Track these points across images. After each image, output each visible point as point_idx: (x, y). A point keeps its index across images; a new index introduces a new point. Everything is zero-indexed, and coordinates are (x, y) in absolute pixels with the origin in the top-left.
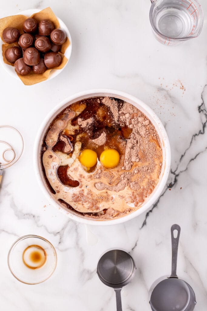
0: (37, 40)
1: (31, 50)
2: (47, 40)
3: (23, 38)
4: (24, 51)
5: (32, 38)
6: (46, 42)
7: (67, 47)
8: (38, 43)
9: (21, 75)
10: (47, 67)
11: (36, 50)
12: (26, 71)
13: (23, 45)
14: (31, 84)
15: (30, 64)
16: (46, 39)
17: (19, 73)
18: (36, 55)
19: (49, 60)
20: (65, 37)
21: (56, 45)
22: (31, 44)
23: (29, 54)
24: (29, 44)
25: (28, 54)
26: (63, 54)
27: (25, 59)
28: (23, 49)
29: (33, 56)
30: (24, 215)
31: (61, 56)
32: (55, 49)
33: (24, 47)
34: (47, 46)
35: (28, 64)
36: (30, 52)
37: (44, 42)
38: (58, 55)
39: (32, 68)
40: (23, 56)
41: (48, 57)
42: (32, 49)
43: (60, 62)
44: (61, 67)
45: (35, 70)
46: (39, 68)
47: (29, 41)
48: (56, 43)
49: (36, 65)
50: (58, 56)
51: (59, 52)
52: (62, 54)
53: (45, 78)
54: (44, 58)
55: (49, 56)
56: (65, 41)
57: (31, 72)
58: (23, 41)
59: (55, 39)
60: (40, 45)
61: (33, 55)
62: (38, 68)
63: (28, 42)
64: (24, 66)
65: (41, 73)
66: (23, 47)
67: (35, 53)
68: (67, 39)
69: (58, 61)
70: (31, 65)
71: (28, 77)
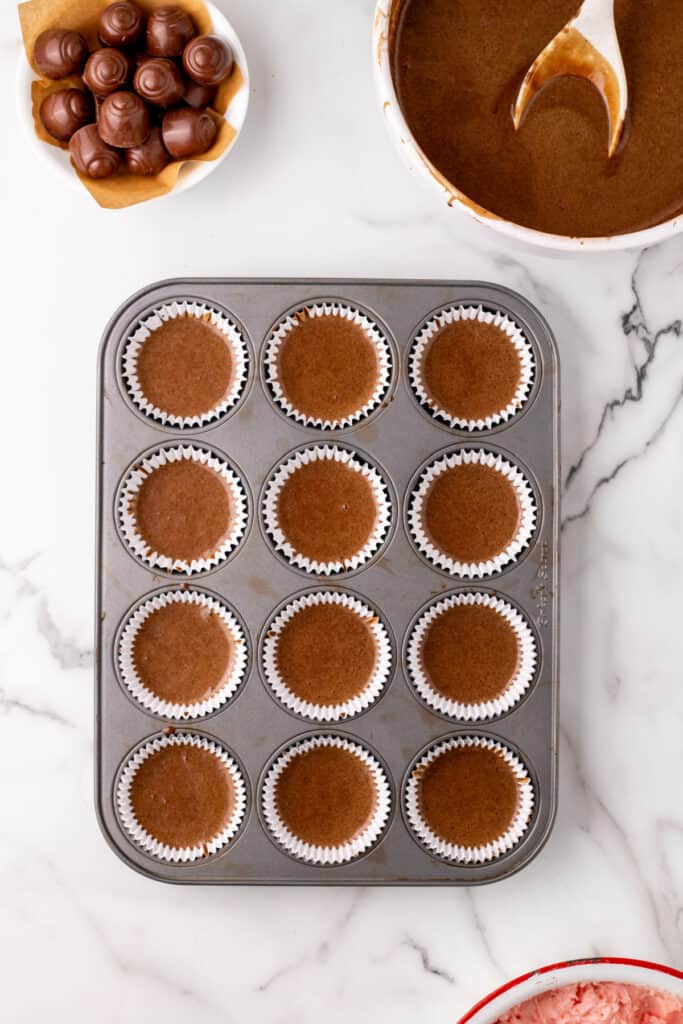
0: (142, 68)
1: (123, 100)
2: (172, 69)
3: (98, 63)
4: (101, 102)
5: (126, 64)
6: (170, 76)
7: (232, 92)
8: (146, 80)
9: (88, 176)
10: (171, 152)
11: (137, 99)
12: (107, 164)
13: (100, 84)
14: (121, 206)
15: (121, 144)
16: (168, 65)
17: (83, 169)
18: (138, 115)
19: (178, 133)
20: (229, 63)
21: (200, 86)
22: (122, 82)
23: (114, 111)
24: (116, 82)
25: (112, 114)
26: (222, 113)
27: (104, 127)
28: (96, 96)
29: (126, 119)
30: (81, 656)
31: (215, 120)
32: (196, 97)
33: (101, 91)
34: (172, 86)
35: (111, 144)
36: (119, 105)
37: (163, 74)
38: (205, 115)
39: (123, 155)
40: (98, 117)
41: (174, 123)
42: (127, 96)
43: (210, 137)
44: (213, 152)
45: (134, 163)
46: (148, 155)
47: (118, 71)
48: (201, 78)
49: (137, 148)
50: (205, 119)
51: (208, 109)
52: (217, 115)
53: (165, 188)
54: (160, 126)
55: (177, 118)
56: (228, 72)
57: (121, 169)
58: (97, 72)
59: (198, 65)
60: (150, 83)
61: (127, 115)
62: (142, 157)
63: (112, 76)
64: (98, 149)
65: (150, 173)
66: (98, 90)
67: (135, 109)
68: (233, 69)
69: (206, 135)
70: (121, 146)
71: (113, 184)
